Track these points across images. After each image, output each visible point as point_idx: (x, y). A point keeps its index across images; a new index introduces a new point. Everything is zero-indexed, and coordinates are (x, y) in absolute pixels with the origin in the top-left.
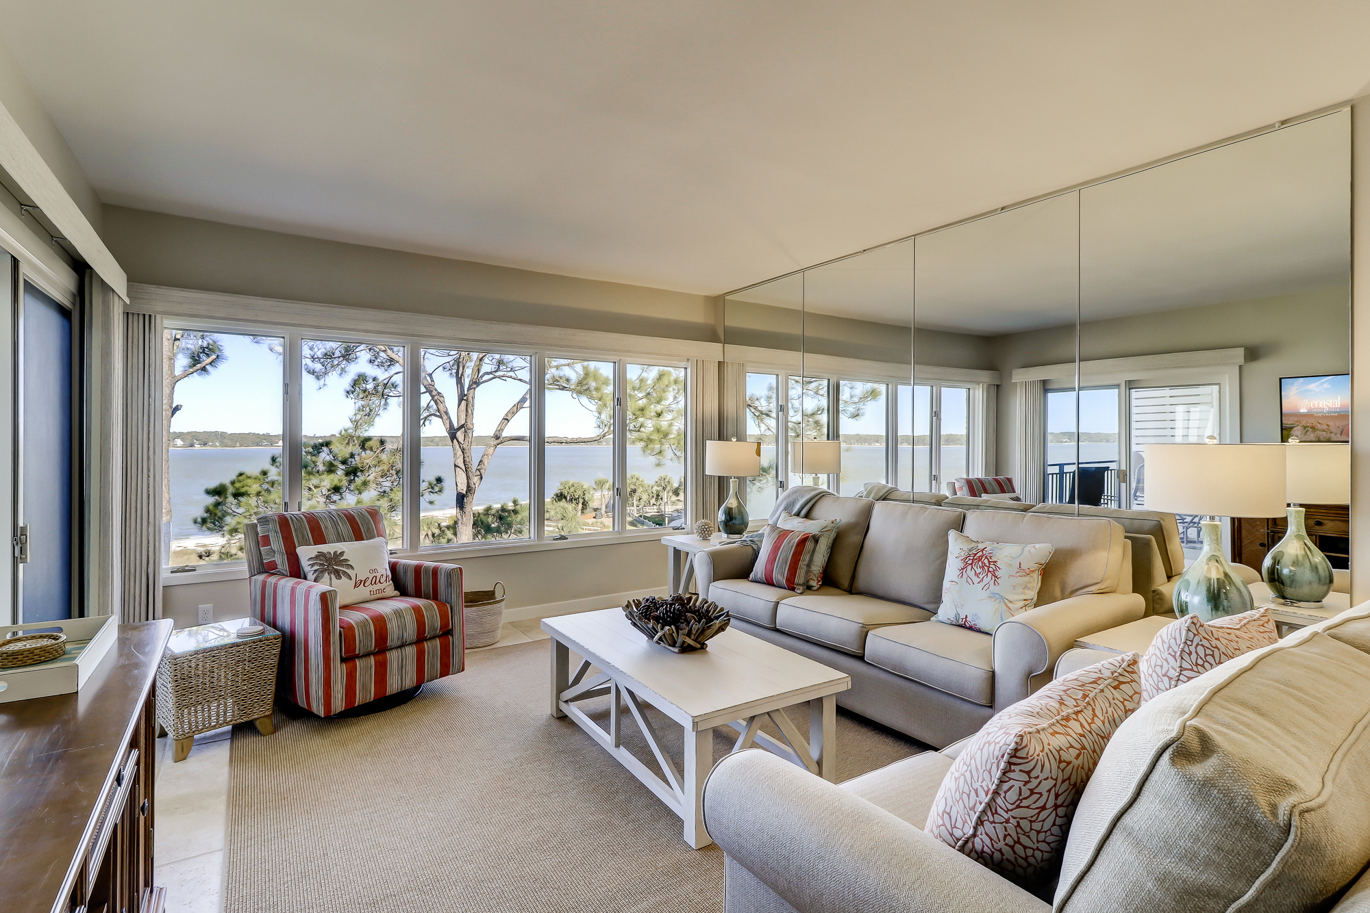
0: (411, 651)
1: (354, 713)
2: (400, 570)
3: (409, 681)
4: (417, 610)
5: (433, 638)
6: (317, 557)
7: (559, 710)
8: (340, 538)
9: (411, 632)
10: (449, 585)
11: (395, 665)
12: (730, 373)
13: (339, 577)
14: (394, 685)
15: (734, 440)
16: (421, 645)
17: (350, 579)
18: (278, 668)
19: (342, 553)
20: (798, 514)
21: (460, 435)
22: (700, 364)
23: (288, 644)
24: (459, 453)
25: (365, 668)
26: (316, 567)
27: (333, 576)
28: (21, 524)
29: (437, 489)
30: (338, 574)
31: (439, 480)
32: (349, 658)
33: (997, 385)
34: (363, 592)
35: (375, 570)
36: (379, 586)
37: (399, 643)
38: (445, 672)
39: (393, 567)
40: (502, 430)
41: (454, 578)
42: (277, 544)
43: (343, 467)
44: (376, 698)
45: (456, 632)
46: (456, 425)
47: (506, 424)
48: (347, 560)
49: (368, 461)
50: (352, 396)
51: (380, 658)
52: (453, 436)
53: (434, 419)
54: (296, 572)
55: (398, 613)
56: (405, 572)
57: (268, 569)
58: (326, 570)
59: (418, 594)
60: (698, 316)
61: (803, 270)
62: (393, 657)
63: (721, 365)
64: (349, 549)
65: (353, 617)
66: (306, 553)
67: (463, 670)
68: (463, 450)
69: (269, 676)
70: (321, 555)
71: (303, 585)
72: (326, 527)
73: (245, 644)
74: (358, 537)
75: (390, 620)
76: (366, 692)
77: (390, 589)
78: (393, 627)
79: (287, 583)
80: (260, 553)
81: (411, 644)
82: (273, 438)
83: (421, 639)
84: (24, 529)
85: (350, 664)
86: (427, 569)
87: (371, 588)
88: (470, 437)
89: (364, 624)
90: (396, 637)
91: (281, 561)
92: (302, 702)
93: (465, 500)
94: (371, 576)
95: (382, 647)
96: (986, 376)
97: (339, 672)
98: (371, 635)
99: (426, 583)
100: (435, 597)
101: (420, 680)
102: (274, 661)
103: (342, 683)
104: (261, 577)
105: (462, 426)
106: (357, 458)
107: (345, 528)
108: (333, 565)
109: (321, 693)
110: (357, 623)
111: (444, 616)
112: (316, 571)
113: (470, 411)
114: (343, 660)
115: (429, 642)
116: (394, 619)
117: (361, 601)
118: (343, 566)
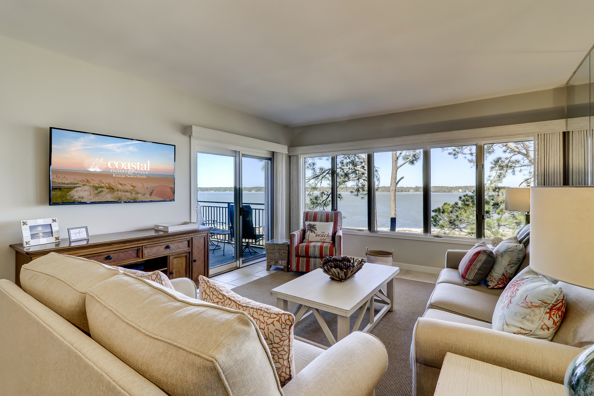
4: (321, 247)
6: (308, 225)
8: (321, 221)
13: (312, 232)
14: (312, 270)
17: (315, 234)
19: (315, 225)
25: (303, 261)
26: (307, 227)
30: (312, 231)
34: (318, 239)
35: (324, 232)
36: (323, 238)
48: (316, 227)
51: (308, 259)
55: (314, 247)
58: (309, 229)
64: (320, 224)
66: (306, 223)
72: (318, 217)
74: (326, 221)
76: (303, 268)
77: (329, 239)
81: (318, 258)
83: (322, 257)
85: (298, 258)
87: (321, 238)
89: (303, 247)
90: (312, 253)
94: (321, 234)
95: (307, 256)
97: (294, 259)
98: (303, 250)
103: (295, 262)
107: (324, 218)
108: (311, 228)
110: (301, 246)
111: (331, 252)
112: (307, 229)
114: (296, 256)
116: (312, 249)
117: (317, 240)
118: (314, 229)
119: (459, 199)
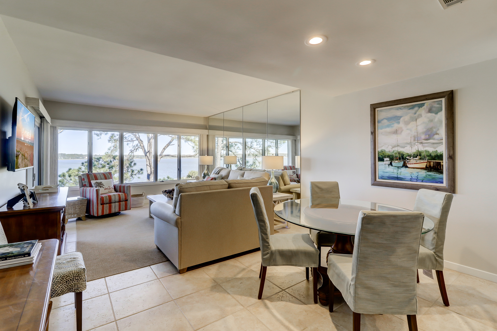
0: (117, 204)
1: (104, 217)
2: (116, 187)
3: (117, 210)
4: (119, 195)
5: (123, 201)
6: (95, 183)
7: (150, 216)
8: (101, 179)
9: (117, 199)
10: (127, 189)
11: (113, 207)
12: (210, 138)
14: (113, 211)
15: (206, 156)
16: (120, 203)
17: (104, 188)
18: (87, 206)
19: (102, 182)
20: (216, 174)
21: (148, 154)
22: (201, 135)
23: (89, 202)
24: (148, 160)
25: (106, 207)
26: (95, 185)
27: (99, 187)
28: (34, 173)
29: (141, 173)
30: (101, 187)
31: (142, 170)
32: (103, 204)
33: (295, 140)
35: (110, 186)
36: (110, 190)
37: (114, 202)
38: (126, 209)
39: (115, 186)
40: (163, 152)
41: (128, 188)
42: (86, 180)
43: (108, 166)
44: (109, 213)
45: (129, 200)
46: (147, 151)
47: (164, 151)
48: (103, 184)
49: (117, 163)
50: (111, 142)
51: (110, 204)
52: (146, 155)
53: (140, 149)
54: (91, 186)
55: (114, 195)
56: (117, 187)
57: (84, 186)
58: (98, 186)
59: (120, 192)
60: (202, 123)
61: (224, 112)
62: (113, 205)
63: (208, 136)
64: (104, 181)
65: (103, 196)
66: (93, 182)
67: (130, 209)
68: (149, 159)
69: (84, 208)
70: (96, 183)
71: (92, 188)
72: (98, 177)
73: (79, 200)
74: (106, 179)
75: (112, 196)
76: (106, 212)
77: (113, 190)
78: (113, 198)
79: (88, 188)
80: (82, 183)
81: (117, 202)
82: (84, 156)
83: (120, 201)
84: (35, 174)
85: (103, 205)
86: (122, 186)
87: (108, 190)
88: (151, 155)
89: (106, 197)
90: (113, 200)
91: (87, 184)
92: (92, 214)
93: (150, 176)
94: (109, 188)
95: (110, 202)
96: (291, 137)
97: (100, 207)
98: (108, 199)
99: (122, 189)
100: (124, 192)
101: (120, 210)
102: (86, 204)
103: (101, 209)
104: (83, 188)
105: (149, 151)
106: (113, 163)
107: (103, 177)
108: (100, 185)
109: (96, 211)
110: (104, 197)
111: (125, 196)
112: (95, 186)
113: (151, 147)
114: (101, 204)
115: (122, 202)
116: (113, 197)
117: (106, 192)
118: (102, 185)
119: (82, 164)
